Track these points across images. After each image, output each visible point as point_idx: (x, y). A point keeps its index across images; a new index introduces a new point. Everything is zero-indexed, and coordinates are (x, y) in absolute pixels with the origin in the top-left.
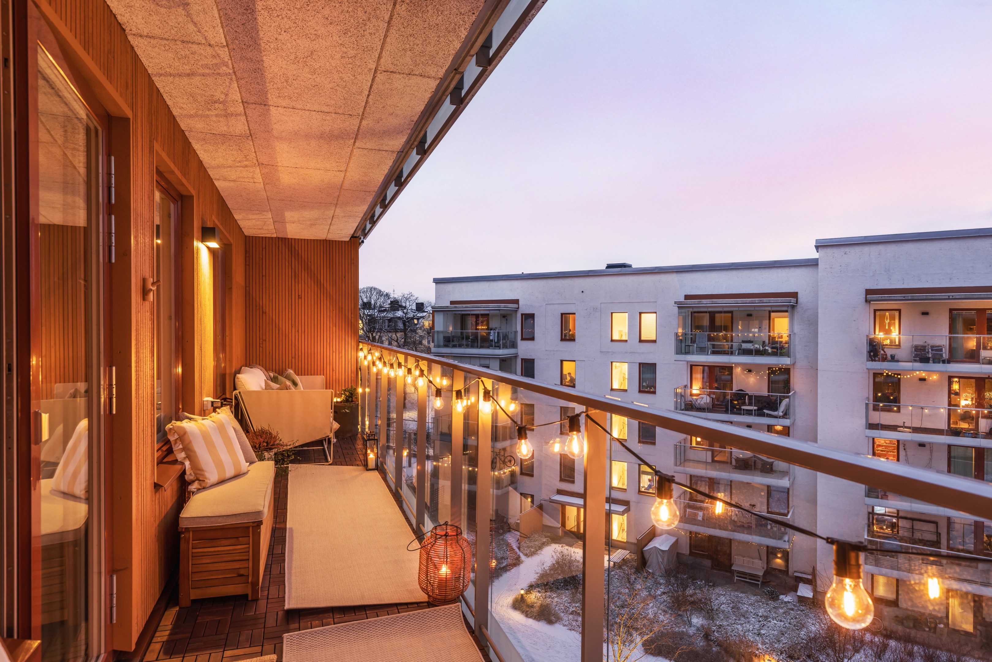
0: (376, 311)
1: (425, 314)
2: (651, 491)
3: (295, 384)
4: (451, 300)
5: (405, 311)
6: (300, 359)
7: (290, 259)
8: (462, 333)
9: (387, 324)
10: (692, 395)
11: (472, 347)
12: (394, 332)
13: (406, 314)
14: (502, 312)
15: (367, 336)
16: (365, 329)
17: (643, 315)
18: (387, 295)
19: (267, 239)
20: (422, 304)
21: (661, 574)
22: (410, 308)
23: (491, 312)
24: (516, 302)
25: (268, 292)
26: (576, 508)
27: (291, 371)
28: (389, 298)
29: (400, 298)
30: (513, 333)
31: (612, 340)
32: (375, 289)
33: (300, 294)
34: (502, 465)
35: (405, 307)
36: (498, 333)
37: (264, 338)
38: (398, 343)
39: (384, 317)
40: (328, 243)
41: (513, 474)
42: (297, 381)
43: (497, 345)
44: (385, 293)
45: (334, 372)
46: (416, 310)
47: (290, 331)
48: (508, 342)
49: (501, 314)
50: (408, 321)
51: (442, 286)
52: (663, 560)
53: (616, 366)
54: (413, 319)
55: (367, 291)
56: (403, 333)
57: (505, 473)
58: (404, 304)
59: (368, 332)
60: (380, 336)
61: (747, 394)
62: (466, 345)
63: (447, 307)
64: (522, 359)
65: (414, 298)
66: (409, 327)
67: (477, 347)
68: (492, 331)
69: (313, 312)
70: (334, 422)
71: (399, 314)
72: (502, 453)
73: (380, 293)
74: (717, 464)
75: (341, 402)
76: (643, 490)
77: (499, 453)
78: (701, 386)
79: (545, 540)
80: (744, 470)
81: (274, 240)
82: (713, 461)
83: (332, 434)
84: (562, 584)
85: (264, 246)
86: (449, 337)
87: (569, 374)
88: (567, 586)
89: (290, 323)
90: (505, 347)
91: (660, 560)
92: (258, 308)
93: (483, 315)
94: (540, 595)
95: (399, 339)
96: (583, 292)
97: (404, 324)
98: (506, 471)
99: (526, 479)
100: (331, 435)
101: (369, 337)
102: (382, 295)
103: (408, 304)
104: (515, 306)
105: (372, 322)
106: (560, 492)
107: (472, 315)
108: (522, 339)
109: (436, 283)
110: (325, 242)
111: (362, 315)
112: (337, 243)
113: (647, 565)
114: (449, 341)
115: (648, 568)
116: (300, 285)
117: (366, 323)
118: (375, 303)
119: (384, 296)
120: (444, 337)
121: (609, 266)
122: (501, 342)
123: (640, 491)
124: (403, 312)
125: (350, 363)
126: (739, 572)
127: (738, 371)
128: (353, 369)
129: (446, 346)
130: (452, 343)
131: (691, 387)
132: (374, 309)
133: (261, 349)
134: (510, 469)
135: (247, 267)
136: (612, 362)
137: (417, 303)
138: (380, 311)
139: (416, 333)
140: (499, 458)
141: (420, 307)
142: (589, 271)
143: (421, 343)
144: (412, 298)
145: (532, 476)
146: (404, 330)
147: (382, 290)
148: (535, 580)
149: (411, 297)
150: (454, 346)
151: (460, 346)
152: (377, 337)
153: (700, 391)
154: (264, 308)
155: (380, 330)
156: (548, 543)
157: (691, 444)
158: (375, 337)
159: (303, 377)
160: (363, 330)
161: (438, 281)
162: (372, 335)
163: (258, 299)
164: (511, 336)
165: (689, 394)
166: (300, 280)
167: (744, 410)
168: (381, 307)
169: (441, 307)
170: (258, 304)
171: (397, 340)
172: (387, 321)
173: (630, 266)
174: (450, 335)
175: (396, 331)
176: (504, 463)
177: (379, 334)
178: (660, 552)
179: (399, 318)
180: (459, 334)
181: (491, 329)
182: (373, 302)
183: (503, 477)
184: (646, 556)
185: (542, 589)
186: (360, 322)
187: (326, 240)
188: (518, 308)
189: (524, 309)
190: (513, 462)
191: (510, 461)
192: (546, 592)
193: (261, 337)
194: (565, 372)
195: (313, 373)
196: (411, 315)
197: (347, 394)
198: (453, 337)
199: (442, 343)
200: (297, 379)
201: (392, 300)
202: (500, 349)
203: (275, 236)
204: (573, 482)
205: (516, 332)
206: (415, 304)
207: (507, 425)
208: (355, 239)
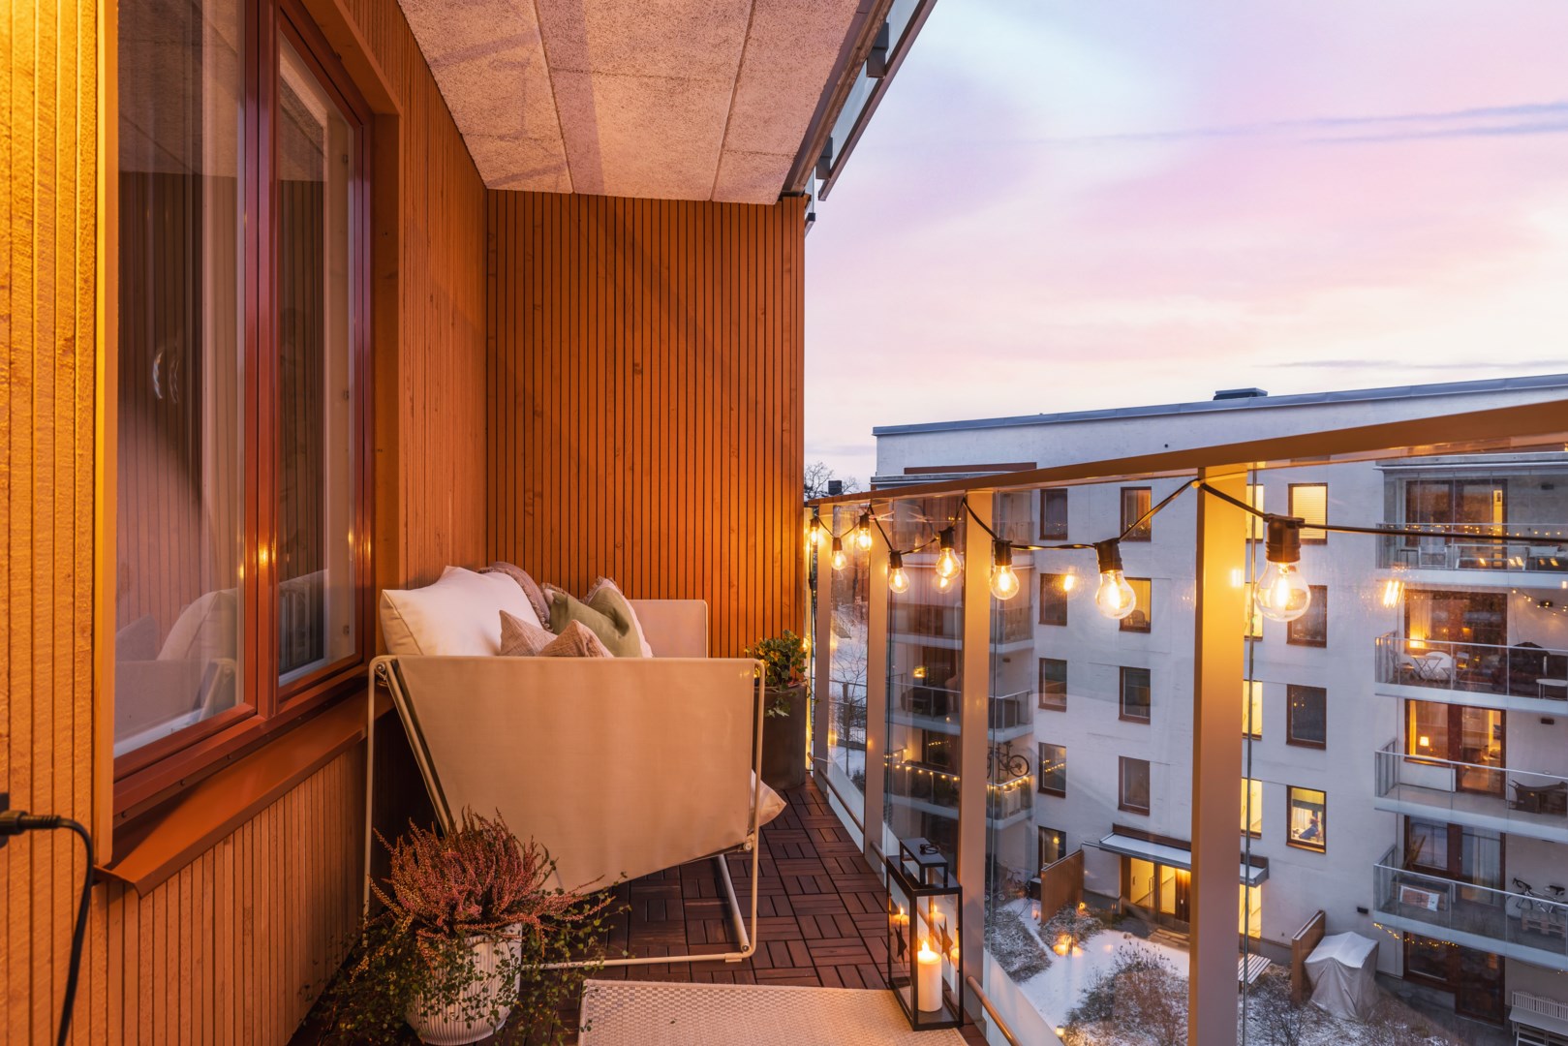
2: (1313, 841)
3: (620, 625)
4: (907, 466)
5: (811, 494)
6: (637, 549)
7: (611, 257)
10: (1407, 651)
17: (1295, 489)
19: (547, 200)
20: (839, 483)
21: (1347, 1017)
22: (819, 489)
25: (547, 353)
26: (1151, 866)
27: (609, 586)
30: (1025, 526)
33: (638, 360)
34: (1003, 774)
37: (538, 489)
40: (717, 210)
41: (1025, 789)
42: (627, 618)
45: (734, 590)
46: (830, 494)
47: (610, 470)
51: (888, 441)
52: (1350, 986)
57: (1010, 788)
58: (810, 483)
61: (1546, 653)
63: (900, 482)
65: (827, 472)
69: (673, 414)
70: (763, 786)
72: (1003, 750)
74: (1469, 797)
76: (1296, 837)
77: (1000, 749)
78: (1429, 634)
79: (1090, 922)
80: (1539, 813)
81: (566, 200)
82: (1460, 789)
83: (755, 837)
84: (1138, 1020)
85: (538, 221)
88: (1148, 1023)
89: (610, 445)
91: (1344, 986)
92: (520, 399)
94: (1095, 1040)
96: (1166, 446)
98: (1012, 784)
99: (1051, 801)
100: (752, 843)
103: (816, 482)
106: (1118, 830)
108: (1043, 537)
109: (879, 436)
110: (709, 208)
112: (744, 211)
113: (1316, 992)
115: (1318, 999)
116: (638, 335)
121: (1221, 396)
123: (1290, 841)
124: (808, 497)
125: (777, 565)
126: (1523, 1027)
127: (1518, 606)
128: (786, 583)
131: (1407, 636)
133: (529, 520)
134: (1020, 782)
135: (492, 280)
137: (830, 482)
140: (998, 758)
141: (836, 488)
142: (1181, 405)
144: (823, 472)
145: (1062, 795)
148: (1081, 1006)
153: (1427, 644)
154: (538, 400)
156: (1098, 929)
157: (1407, 751)
159: (645, 602)
161: (881, 433)
163: (520, 376)
165: (1402, 649)
166: (638, 318)
167: (1542, 685)
169: (889, 480)
170: (520, 387)
173: (1264, 394)
176: (1008, 768)
178: (1343, 970)
183: (1007, 797)
184: (1313, 975)
185: (1099, 1027)
187: (712, 203)
190: (1024, 768)
191: (1019, 766)
192: (1107, 1034)
193: (529, 485)
195: (673, 591)
197: (776, 657)
200: (628, 609)
204: (1146, 813)
205: (1030, 524)
206: (827, 483)
207: (1013, 699)
208: (794, 198)
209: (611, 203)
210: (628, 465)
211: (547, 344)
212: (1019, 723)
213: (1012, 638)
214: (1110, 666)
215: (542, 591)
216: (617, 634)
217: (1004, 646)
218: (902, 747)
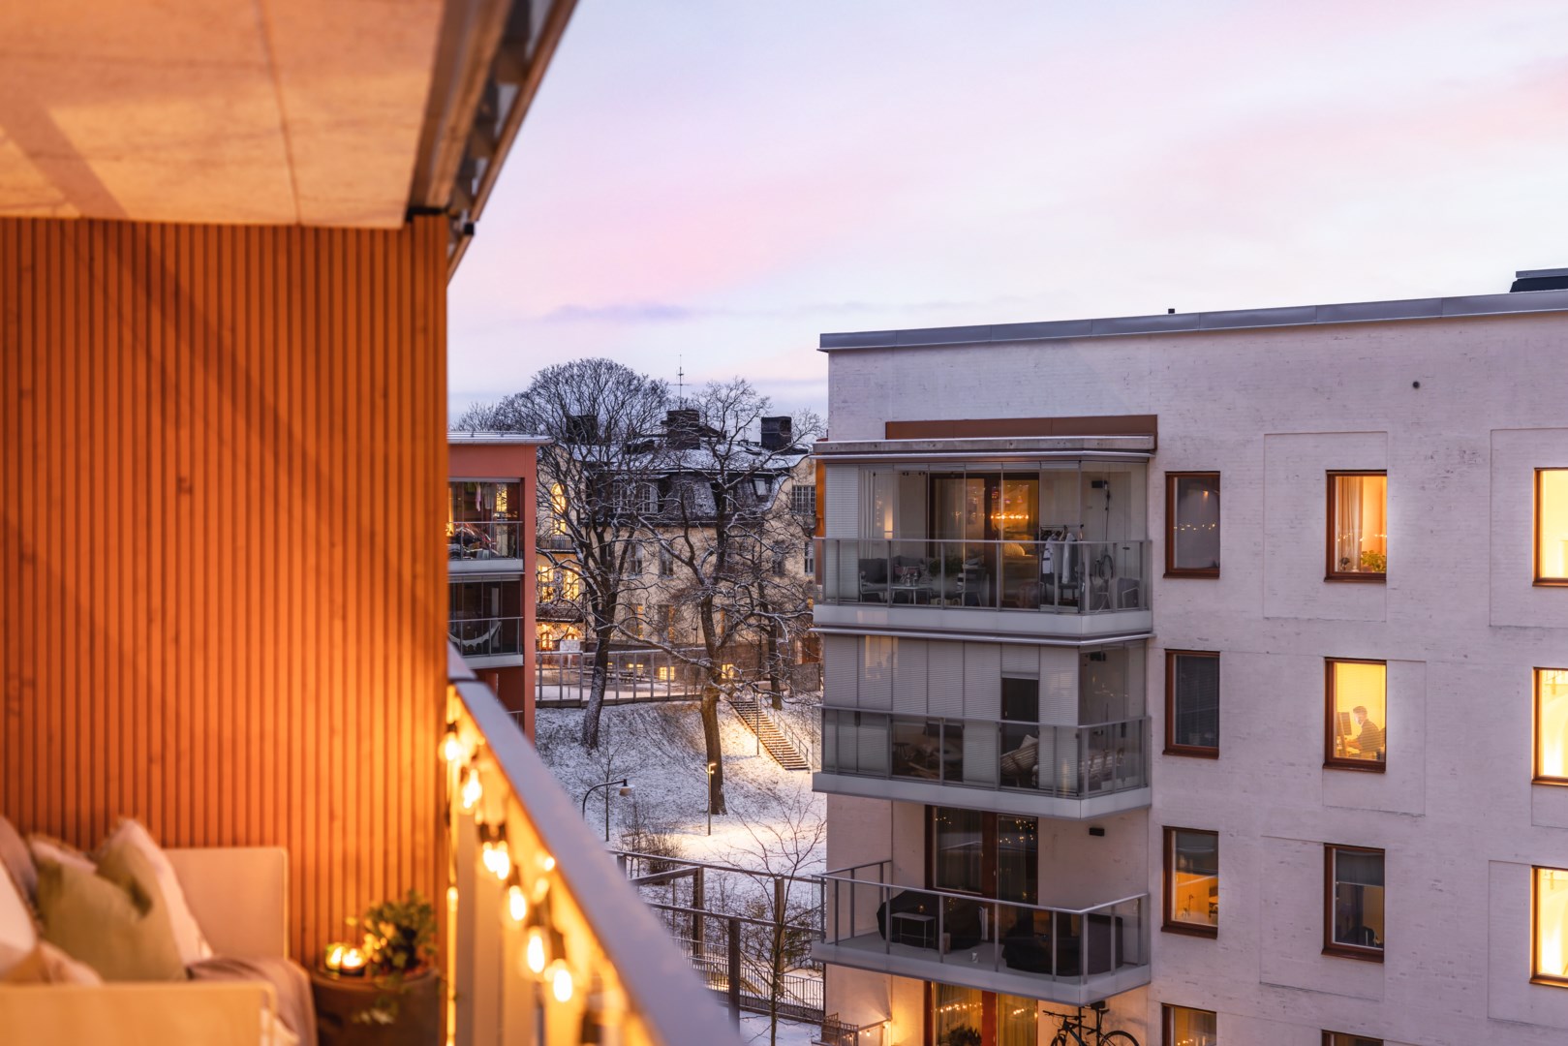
0: (614, 449)
1: (794, 460)
3: (140, 900)
4: (891, 419)
5: (721, 448)
6: (185, 764)
7: (141, 315)
8: (931, 549)
9: (653, 497)
11: (972, 602)
12: (680, 526)
13: (727, 457)
14: (1089, 467)
15: (582, 545)
16: (573, 515)
18: (656, 390)
19: (41, 229)
20: (785, 423)
22: (738, 438)
23: (1046, 466)
24: (1147, 425)
25: (42, 465)
28: (661, 403)
29: (703, 401)
30: (1135, 548)
31: (1539, 581)
32: (610, 368)
33: (185, 472)
35: (721, 435)
36: (1074, 549)
37: (28, 673)
38: (696, 571)
39: (644, 471)
40: (310, 238)
42: (151, 890)
43: (1068, 594)
44: (647, 385)
45: (338, 824)
46: (764, 446)
48: (1113, 583)
49: (1085, 474)
50: (734, 488)
51: (851, 364)
53: (1554, 687)
54: (752, 476)
55: (582, 376)
56: (712, 533)
58: (716, 425)
59: (587, 526)
60: (628, 542)
62: (948, 597)
63: (875, 447)
64: (1169, 653)
65: (755, 401)
66: (736, 509)
67: (992, 603)
68: (1049, 543)
71: (700, 458)
72: (1090, 1019)
73: (629, 383)
75: (360, 972)
77: (1079, 1018)
81: (70, 231)
85: (27, 260)
86: (882, 563)
87: (1360, 710)
90: (1102, 603)
93: (1014, 477)
95: (700, 555)
96: (1416, 385)
97: (719, 500)
101: (588, 547)
102: (637, 390)
103: (730, 424)
104: (1142, 441)
105: (599, 493)
107: (972, 476)
108: (1171, 573)
109: (833, 353)
110: (296, 236)
111: (563, 467)
112: (352, 239)
114: (883, 579)
116: (185, 433)
117: (578, 493)
118: (613, 421)
119: (645, 395)
120: (863, 564)
121: (1527, 282)
122: (1086, 585)
124: (715, 455)
128: (420, 813)
129: (869, 598)
130: (890, 589)
132: (607, 441)
136: (1537, 670)
137: (764, 420)
138: (630, 450)
139: (762, 532)
140: (1078, 1036)
141: (777, 432)
142: (1444, 301)
143: (779, 569)
144: (747, 401)
146: (719, 522)
147: (638, 373)
149: (744, 398)
150: (902, 599)
151: (924, 599)
152: (618, 548)
154: (28, 537)
155: (630, 521)
158: (611, 545)
160: (569, 522)
161: (837, 346)
162: (600, 538)
164: (1126, 561)
166: (185, 408)
168: (634, 433)
169: (851, 448)
171: (692, 558)
172: (653, 489)
174: (884, 555)
175: (687, 524)
177: (624, 535)
179: (697, 475)
180: (922, 553)
181: (1046, 534)
182: (603, 417)
186: (558, 490)
188: (1154, 450)
189: (1178, 450)
194: (1343, 704)
196: (743, 462)
197: (389, 931)
198: (899, 561)
199: (853, 586)
200: (159, 868)
201: (675, 408)
202: (1081, 612)
203: (70, 211)
205: (1144, 545)
206: (757, 422)
207: (1108, 912)
208: (431, 219)
209: (142, 232)
210: (171, 633)
211: (42, 450)
212: (1120, 963)
213: (1105, 785)
214: (1305, 842)
215: (28, 845)
216: (134, 914)
217: (1085, 803)
218: (881, 1018)
